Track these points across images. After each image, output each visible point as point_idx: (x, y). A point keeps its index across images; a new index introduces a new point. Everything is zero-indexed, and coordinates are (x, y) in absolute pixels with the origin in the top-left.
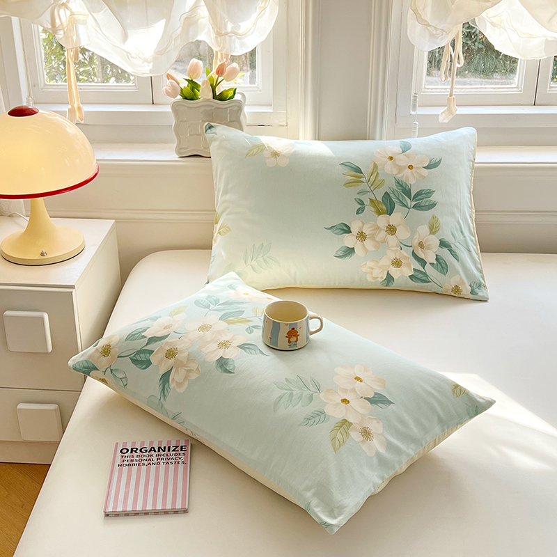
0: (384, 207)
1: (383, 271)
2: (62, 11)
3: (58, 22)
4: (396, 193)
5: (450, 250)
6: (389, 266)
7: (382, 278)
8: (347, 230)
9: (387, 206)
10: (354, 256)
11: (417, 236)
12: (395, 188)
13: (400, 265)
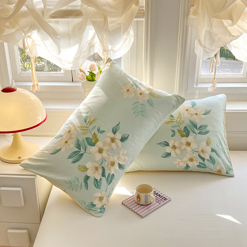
0: (185, 133)
1: (184, 163)
2: (28, 39)
3: (26, 45)
4: (190, 127)
5: (216, 153)
6: (188, 161)
7: (184, 166)
8: (167, 145)
9: (186, 133)
10: (171, 157)
11: (200, 147)
12: (190, 124)
13: (193, 161)
